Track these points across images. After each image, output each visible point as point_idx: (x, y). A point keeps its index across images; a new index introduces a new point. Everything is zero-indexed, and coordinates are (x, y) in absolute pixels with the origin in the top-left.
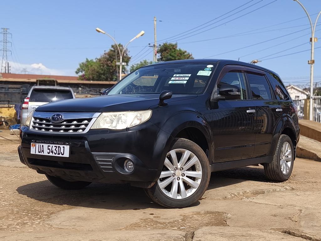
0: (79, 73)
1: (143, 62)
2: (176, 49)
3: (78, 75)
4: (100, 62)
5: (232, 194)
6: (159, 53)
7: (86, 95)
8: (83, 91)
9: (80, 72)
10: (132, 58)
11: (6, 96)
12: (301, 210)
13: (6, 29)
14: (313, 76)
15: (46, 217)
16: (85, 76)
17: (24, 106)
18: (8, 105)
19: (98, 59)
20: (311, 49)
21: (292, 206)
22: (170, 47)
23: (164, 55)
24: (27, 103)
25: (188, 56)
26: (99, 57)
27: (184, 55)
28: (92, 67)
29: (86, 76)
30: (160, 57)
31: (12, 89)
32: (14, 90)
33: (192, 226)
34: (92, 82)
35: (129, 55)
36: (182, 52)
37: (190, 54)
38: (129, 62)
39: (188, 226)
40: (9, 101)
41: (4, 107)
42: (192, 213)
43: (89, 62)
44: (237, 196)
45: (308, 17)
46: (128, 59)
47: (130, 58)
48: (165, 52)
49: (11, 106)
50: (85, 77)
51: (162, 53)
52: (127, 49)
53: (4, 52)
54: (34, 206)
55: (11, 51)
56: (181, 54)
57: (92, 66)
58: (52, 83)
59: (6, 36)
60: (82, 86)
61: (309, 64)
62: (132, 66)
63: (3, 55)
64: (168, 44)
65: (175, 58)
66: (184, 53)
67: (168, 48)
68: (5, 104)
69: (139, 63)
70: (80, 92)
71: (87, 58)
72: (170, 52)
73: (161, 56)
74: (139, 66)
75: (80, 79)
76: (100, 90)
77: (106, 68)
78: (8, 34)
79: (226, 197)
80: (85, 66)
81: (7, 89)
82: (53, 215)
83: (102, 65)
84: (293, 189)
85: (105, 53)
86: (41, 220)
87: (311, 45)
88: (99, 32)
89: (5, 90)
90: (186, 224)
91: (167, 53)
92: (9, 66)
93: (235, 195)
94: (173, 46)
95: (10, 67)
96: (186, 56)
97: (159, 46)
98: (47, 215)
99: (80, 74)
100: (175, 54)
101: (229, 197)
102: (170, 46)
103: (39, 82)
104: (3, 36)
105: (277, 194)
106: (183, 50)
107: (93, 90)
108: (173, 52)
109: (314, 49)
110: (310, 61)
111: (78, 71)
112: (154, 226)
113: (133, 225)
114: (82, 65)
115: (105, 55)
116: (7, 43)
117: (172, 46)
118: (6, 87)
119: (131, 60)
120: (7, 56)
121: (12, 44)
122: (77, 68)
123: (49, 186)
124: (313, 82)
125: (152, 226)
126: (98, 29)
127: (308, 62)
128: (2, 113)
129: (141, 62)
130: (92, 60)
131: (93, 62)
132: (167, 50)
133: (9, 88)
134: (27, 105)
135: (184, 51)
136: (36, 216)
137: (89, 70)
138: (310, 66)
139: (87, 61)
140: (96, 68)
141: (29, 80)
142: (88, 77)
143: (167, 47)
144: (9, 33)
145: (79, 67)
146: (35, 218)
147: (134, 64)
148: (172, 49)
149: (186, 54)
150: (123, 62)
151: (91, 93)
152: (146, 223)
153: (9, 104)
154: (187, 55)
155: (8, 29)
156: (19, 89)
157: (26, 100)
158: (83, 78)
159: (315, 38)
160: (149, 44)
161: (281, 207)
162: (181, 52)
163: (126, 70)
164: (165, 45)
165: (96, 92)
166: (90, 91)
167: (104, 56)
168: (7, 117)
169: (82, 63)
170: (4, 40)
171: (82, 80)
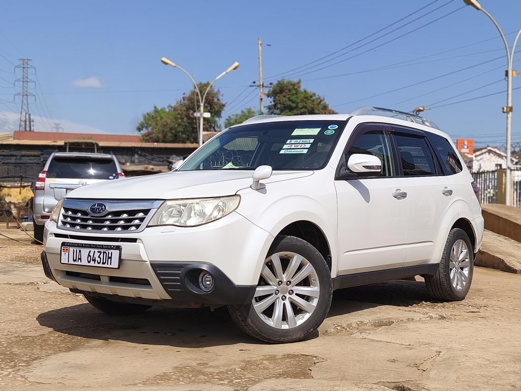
0: (142, 130)
1: (246, 111)
2: (299, 89)
3: (141, 134)
4: (177, 113)
5: (339, 326)
6: (271, 98)
7: (146, 166)
8: (140, 159)
9: (144, 129)
10: (226, 105)
11: (18, 168)
12: (440, 352)
13: (26, 61)
14: (511, 133)
15: (24, 364)
16: (151, 134)
17: (38, 184)
18: (21, 183)
19: (171, 107)
20: (506, 90)
21: (427, 346)
22: (289, 87)
23: (279, 100)
24: (43, 180)
25: (319, 101)
26: (173, 104)
27: (312, 99)
28: (163, 120)
29: (154, 135)
30: (273, 103)
31: (27, 158)
32: (31, 159)
33: (254, 379)
34: (156, 145)
35: (222, 99)
36: (309, 96)
37: (322, 98)
38: (223, 112)
39: (247, 378)
40: (22, 177)
41: (15, 187)
42: (262, 357)
43: (159, 112)
44: (346, 329)
45: (501, 38)
46: (221, 107)
47: (224, 105)
48: (281, 96)
49: (26, 184)
50: (151, 136)
51: (276, 96)
52: (219, 91)
53: (24, 97)
54: (12, 347)
55: (34, 96)
56: (306, 98)
57: (162, 118)
58: (90, 147)
59: (27, 71)
60: (139, 152)
61: (504, 112)
62: (227, 117)
63: (22, 102)
64: (285, 81)
65: (297, 105)
66: (311, 97)
67: (285, 88)
68: (16, 181)
69: (240, 113)
70: (136, 161)
71: (156, 105)
72: (288, 95)
73: (274, 101)
74: (239, 117)
75: (144, 139)
76: (169, 158)
77: (186, 121)
78: (29, 68)
79: (327, 331)
80: (152, 119)
81: (18, 157)
82: (37, 361)
83: (179, 116)
84: (443, 318)
85: (184, 98)
86: (14, 369)
87: (506, 82)
88: (166, 63)
89: (16, 159)
90: (245, 375)
91: (284, 96)
92: (31, 120)
93: (344, 328)
94: (294, 85)
95: (33, 121)
96: (315, 101)
97: (270, 86)
98: (26, 361)
99: (144, 131)
100: (297, 97)
101: (332, 330)
102: (290, 84)
103: (69, 145)
104: (22, 72)
105: (411, 325)
106: (311, 92)
107: (157, 157)
108: (293, 95)
109: (513, 90)
110: (505, 108)
111: (140, 127)
112: (193, 379)
113: (159, 377)
114: (147, 117)
115: (184, 100)
116: (29, 83)
117: (291, 84)
118: (17, 154)
119: (225, 108)
120: (28, 104)
121: (36, 84)
122: (139, 122)
123: (49, 315)
124: (511, 142)
125: (190, 378)
126: (164, 59)
127: (502, 110)
128: (11, 196)
129: (242, 112)
130: (164, 109)
131: (165, 112)
132: (284, 91)
133: (23, 156)
134: (43, 183)
135: (311, 94)
136: (8, 362)
137: (158, 126)
138: (506, 117)
139: (156, 111)
140: (169, 121)
141: (54, 142)
142: (156, 137)
143: (283, 87)
144: (31, 66)
145: (142, 120)
146: (6, 366)
147: (230, 115)
148: (292, 91)
149: (314, 98)
150: (204, 111)
151: (154, 162)
152: (181, 374)
153: (22, 181)
154: (317, 99)
155: (30, 60)
156: (39, 157)
157: (41, 175)
158: (148, 138)
159: (513, 71)
160: (254, 82)
161: (410, 347)
162: (306, 96)
163: (217, 125)
164: (282, 83)
165: (162, 162)
166: (153, 159)
167: (182, 101)
168: (19, 203)
169: (148, 114)
170: (23, 78)
171: (147, 141)
